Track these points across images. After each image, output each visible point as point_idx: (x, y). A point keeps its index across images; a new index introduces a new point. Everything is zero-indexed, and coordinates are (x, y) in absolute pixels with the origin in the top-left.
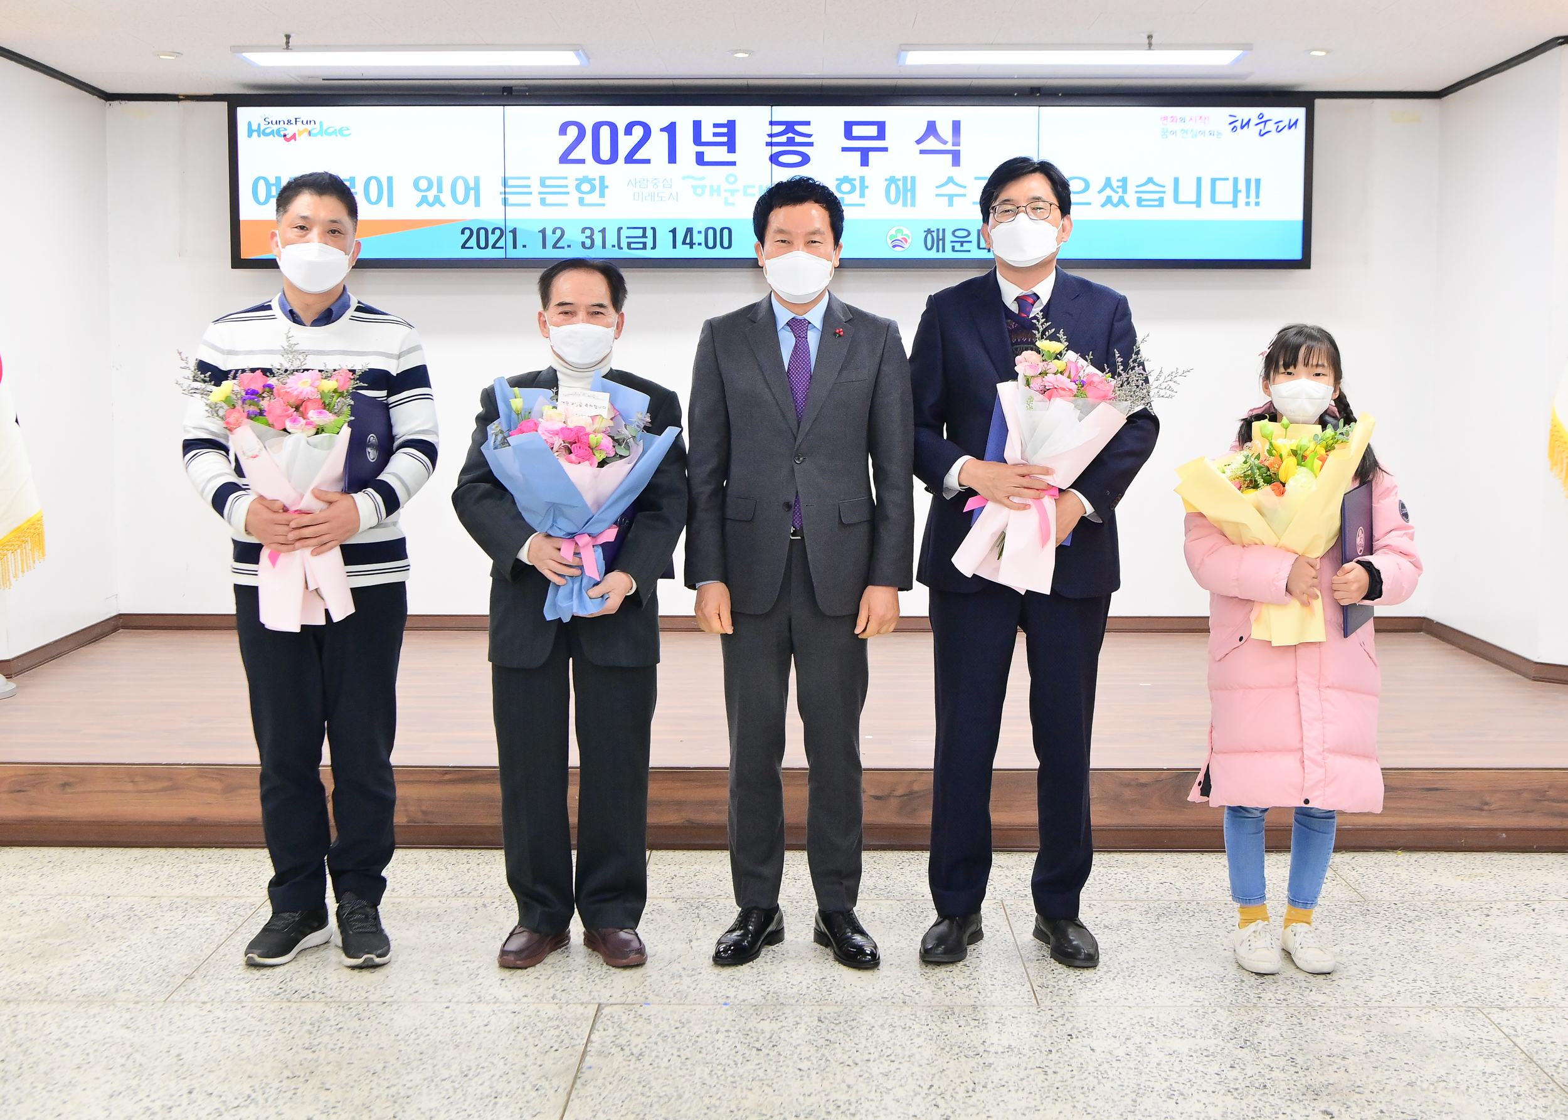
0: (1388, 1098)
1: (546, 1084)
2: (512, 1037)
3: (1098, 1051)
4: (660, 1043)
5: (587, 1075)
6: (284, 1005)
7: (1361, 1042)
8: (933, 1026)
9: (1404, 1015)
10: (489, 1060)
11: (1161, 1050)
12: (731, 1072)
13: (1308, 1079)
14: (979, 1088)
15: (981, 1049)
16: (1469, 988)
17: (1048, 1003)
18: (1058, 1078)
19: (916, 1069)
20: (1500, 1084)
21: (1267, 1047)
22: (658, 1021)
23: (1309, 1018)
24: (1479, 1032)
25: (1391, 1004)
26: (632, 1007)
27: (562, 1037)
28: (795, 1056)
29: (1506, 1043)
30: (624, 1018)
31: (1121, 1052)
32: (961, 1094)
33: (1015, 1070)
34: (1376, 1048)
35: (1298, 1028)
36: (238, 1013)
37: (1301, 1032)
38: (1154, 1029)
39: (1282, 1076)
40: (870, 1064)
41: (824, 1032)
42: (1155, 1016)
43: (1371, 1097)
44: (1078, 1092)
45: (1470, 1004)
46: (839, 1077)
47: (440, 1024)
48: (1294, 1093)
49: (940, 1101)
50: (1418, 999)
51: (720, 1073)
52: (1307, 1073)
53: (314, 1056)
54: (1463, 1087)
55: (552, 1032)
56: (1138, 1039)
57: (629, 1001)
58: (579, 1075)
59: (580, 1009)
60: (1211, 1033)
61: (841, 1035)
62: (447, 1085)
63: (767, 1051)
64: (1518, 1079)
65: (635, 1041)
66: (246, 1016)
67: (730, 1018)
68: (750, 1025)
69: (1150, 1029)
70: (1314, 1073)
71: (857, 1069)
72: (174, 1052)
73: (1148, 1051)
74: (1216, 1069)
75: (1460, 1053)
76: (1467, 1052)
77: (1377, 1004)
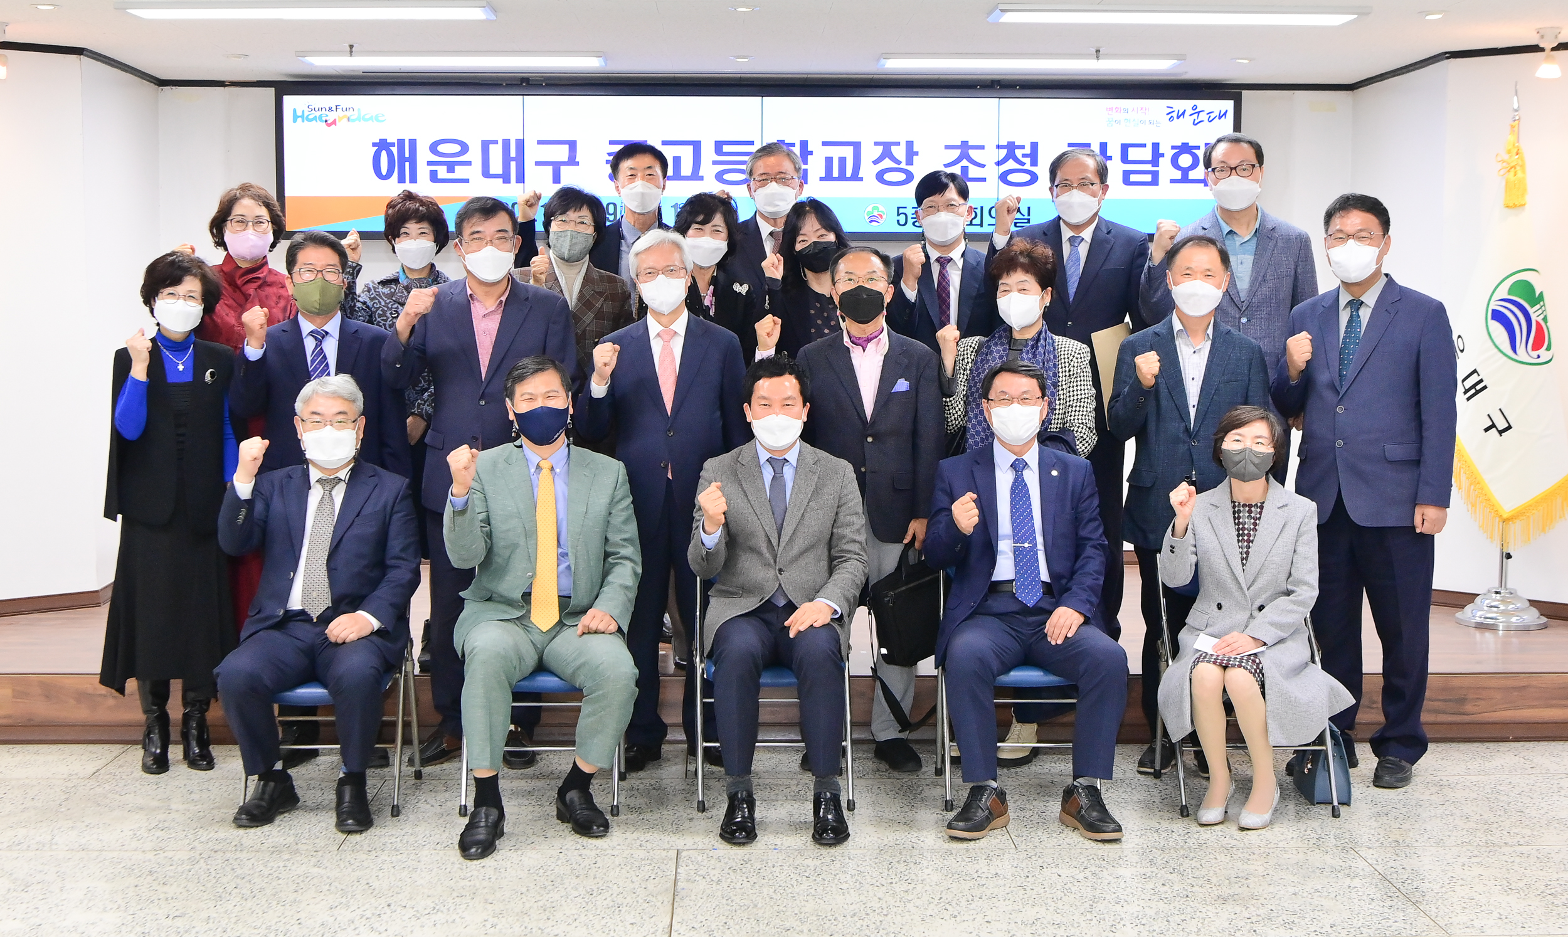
0: (1277, 902)
1: (654, 899)
2: (617, 871)
3: (1063, 876)
4: (731, 873)
5: (682, 893)
6: (434, 852)
7: (1261, 870)
8: (938, 862)
9: (1295, 852)
10: (605, 885)
11: (1111, 875)
12: (790, 891)
13: (1220, 891)
14: (976, 899)
15: (975, 876)
16: (1347, 835)
17: (1024, 846)
18: (1035, 892)
19: (928, 887)
20: (1360, 894)
21: (1190, 872)
22: (726, 860)
23: (1223, 855)
24: (1350, 862)
25: (1286, 845)
26: (703, 852)
27: (655, 871)
28: (836, 881)
29: (1369, 869)
30: (700, 858)
31: (1081, 876)
32: (964, 903)
33: (1002, 888)
34: (1271, 872)
35: (1214, 861)
36: (399, 857)
37: (1216, 863)
38: (1105, 862)
39: (1201, 890)
40: (893, 885)
41: (855, 867)
42: (1106, 855)
43: (1265, 902)
44: (1049, 901)
45: (1346, 845)
46: (871, 894)
47: (559, 862)
48: (1208, 900)
49: (947, 906)
50: (1306, 842)
51: (782, 891)
52: (1218, 888)
53: (472, 883)
54: (1333, 895)
55: (647, 867)
56: (1093, 869)
57: (700, 847)
58: (676, 893)
59: (664, 854)
60: (1148, 865)
61: (868, 868)
62: (579, 900)
63: (814, 878)
64: (1374, 890)
65: (712, 872)
66: (406, 860)
67: (781, 858)
68: (797, 862)
69: (1102, 863)
70: (1224, 888)
71: (884, 889)
72: (363, 882)
73: (1101, 876)
74: (1152, 886)
75: (1334, 875)
76: (1339, 875)
77: (1276, 846)
